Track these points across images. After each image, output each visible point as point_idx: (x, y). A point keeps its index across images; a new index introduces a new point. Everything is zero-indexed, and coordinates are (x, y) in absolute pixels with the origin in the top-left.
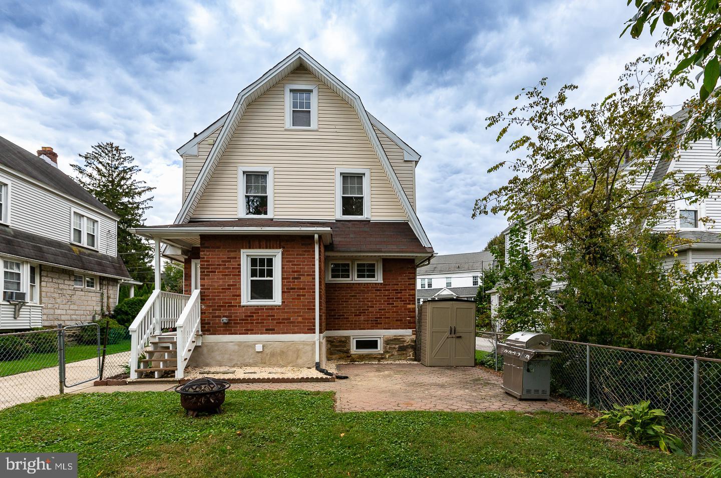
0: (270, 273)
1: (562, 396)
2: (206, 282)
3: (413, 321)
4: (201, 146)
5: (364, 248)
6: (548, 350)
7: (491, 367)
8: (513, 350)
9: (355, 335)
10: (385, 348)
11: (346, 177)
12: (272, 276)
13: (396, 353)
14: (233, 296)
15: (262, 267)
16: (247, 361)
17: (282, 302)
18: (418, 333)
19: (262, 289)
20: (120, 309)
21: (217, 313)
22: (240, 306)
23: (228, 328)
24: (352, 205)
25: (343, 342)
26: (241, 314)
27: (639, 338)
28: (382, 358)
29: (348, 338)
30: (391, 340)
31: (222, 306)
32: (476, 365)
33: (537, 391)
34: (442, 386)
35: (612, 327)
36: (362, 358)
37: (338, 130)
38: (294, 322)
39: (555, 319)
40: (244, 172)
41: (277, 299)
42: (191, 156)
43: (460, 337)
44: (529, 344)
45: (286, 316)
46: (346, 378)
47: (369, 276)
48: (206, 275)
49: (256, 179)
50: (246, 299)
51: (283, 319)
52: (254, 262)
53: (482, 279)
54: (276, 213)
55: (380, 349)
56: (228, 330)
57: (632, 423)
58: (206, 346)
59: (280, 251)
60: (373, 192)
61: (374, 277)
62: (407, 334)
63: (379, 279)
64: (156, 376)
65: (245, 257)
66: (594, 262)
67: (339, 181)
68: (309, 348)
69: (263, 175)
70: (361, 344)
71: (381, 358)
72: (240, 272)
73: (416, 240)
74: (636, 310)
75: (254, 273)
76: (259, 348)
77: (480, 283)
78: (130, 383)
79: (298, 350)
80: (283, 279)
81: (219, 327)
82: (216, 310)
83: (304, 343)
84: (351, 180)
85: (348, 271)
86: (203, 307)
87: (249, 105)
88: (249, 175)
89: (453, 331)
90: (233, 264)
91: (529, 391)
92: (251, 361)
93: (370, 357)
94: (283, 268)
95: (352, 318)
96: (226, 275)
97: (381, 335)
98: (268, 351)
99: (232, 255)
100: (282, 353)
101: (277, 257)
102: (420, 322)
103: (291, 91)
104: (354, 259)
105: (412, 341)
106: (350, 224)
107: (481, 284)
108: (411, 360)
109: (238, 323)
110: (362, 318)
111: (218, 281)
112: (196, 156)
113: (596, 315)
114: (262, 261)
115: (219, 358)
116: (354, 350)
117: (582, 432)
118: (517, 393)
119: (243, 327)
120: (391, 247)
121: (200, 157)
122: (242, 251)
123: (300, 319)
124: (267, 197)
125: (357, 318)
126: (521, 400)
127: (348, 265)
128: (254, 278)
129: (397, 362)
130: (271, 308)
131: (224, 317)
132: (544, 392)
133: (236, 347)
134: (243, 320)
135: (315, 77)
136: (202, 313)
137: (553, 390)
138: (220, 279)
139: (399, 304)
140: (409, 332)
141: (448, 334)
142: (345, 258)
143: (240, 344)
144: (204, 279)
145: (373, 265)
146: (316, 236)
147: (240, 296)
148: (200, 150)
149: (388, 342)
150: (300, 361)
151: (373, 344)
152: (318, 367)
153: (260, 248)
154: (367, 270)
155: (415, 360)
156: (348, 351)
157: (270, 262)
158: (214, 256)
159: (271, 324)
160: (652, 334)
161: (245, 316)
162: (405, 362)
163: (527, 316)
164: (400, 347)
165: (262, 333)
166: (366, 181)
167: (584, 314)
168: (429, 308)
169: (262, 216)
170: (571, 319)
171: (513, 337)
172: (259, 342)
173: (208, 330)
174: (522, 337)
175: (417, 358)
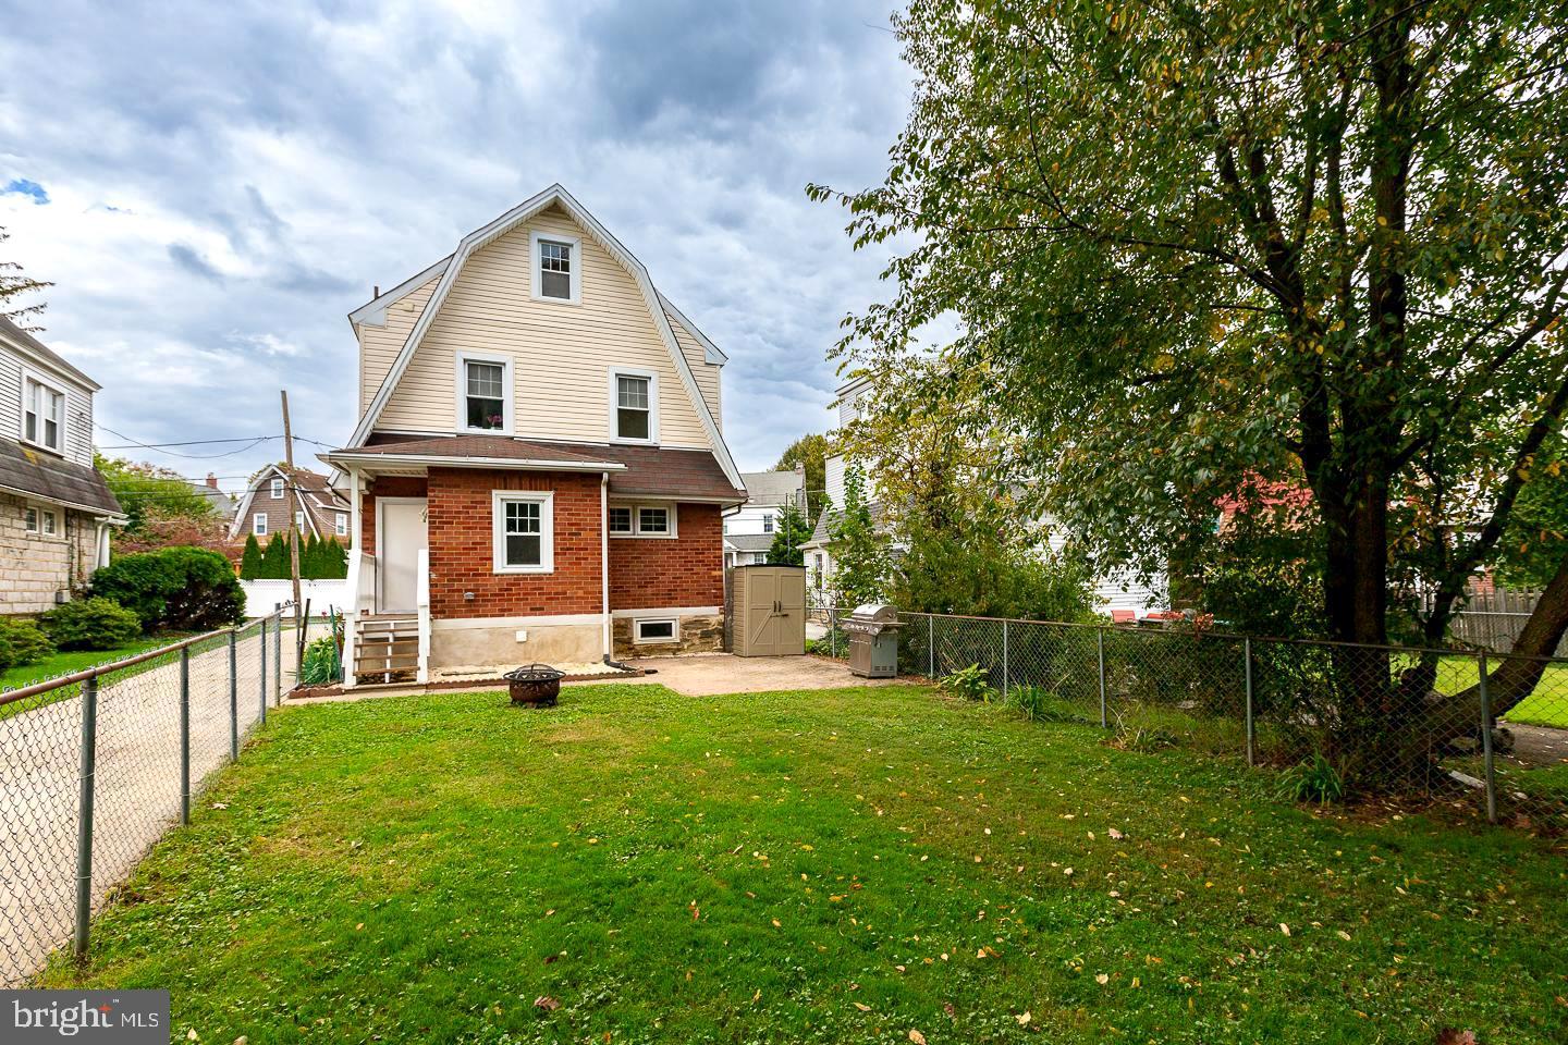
0: (536, 526)
1: (907, 674)
2: (439, 538)
3: (720, 593)
4: (390, 311)
5: (654, 488)
6: (895, 622)
7: (827, 654)
8: (859, 624)
9: (640, 616)
10: (682, 634)
11: (623, 380)
12: (538, 531)
13: (697, 642)
14: (481, 559)
15: (521, 516)
16: (504, 655)
17: (556, 569)
18: (728, 611)
19: (523, 550)
20: (113, 580)
21: (456, 585)
22: (491, 575)
23: (473, 608)
24: (633, 422)
25: (622, 627)
26: (493, 586)
27: (973, 607)
28: (679, 650)
29: (629, 620)
30: (691, 623)
31: (464, 575)
32: (806, 653)
33: (884, 668)
34: (781, 673)
35: (952, 596)
36: (650, 650)
37: (612, 310)
38: (571, 598)
39: (900, 589)
40: (465, 361)
41: (547, 564)
42: (373, 325)
43: (786, 615)
44: (877, 617)
45: (560, 589)
46: (655, 672)
47: (657, 529)
48: (438, 528)
49: (485, 372)
50: (500, 564)
51: (556, 593)
52: (511, 509)
53: (779, 519)
54: (519, 429)
55: (676, 636)
56: (473, 611)
57: (964, 682)
58: (439, 636)
59: (552, 493)
60: (663, 406)
61: (664, 529)
62: (712, 613)
63: (672, 532)
64: (387, 680)
65: (499, 500)
66: (937, 526)
67: (613, 386)
68: (593, 634)
69: (497, 369)
70: (648, 630)
71: (676, 650)
72: (491, 523)
73: (723, 479)
74: (972, 579)
75: (511, 526)
76: (521, 636)
77: (777, 528)
78: (348, 692)
79: (579, 638)
80: (555, 534)
81: (459, 606)
82: (454, 580)
83: (587, 628)
84: (631, 385)
85: (627, 520)
86: (433, 576)
87: (473, 254)
88: (473, 366)
89: (778, 607)
90: (480, 511)
91: (877, 668)
92: (509, 657)
93: (661, 649)
94: (555, 519)
95: (635, 591)
96: (469, 528)
97: (675, 615)
98: (534, 640)
99: (479, 497)
100: (555, 642)
101: (546, 502)
102: (731, 593)
103: (539, 241)
104: (635, 503)
105: (719, 624)
106: (630, 451)
107: (779, 531)
108: (719, 650)
109: (489, 600)
110: (649, 590)
111: (456, 536)
112: (383, 327)
113: (939, 584)
114: (523, 507)
115: (459, 653)
116: (637, 638)
117: (926, 696)
118: (866, 672)
119: (495, 605)
120: (691, 488)
121: (390, 329)
122: (494, 492)
123: (580, 593)
124: (500, 403)
125: (642, 591)
126: (870, 678)
127: (627, 512)
128: (512, 533)
129: (700, 654)
130: (539, 577)
131: (467, 591)
132: (891, 668)
133: (487, 636)
134: (496, 595)
135: (577, 225)
136: (431, 585)
137: (900, 670)
138: (460, 533)
139: (701, 569)
140: (715, 610)
141: (770, 612)
142: (623, 501)
143: (492, 631)
144: (434, 533)
145: (663, 513)
146: (605, 476)
147: (491, 559)
148: (390, 317)
149: (686, 626)
150: (581, 654)
151: (664, 629)
152: (607, 662)
153: (521, 489)
154: (654, 519)
155: (724, 651)
156: (629, 641)
157: (535, 509)
158: (454, 499)
159: (539, 601)
160: (984, 604)
161: (500, 590)
162: (710, 654)
163: (869, 586)
164: (703, 633)
165: (524, 615)
166: (652, 388)
167: (928, 583)
168: (747, 575)
169: (492, 431)
170: (916, 588)
171: (859, 610)
172: (521, 628)
173: (443, 612)
174: (868, 609)
175: (727, 647)
